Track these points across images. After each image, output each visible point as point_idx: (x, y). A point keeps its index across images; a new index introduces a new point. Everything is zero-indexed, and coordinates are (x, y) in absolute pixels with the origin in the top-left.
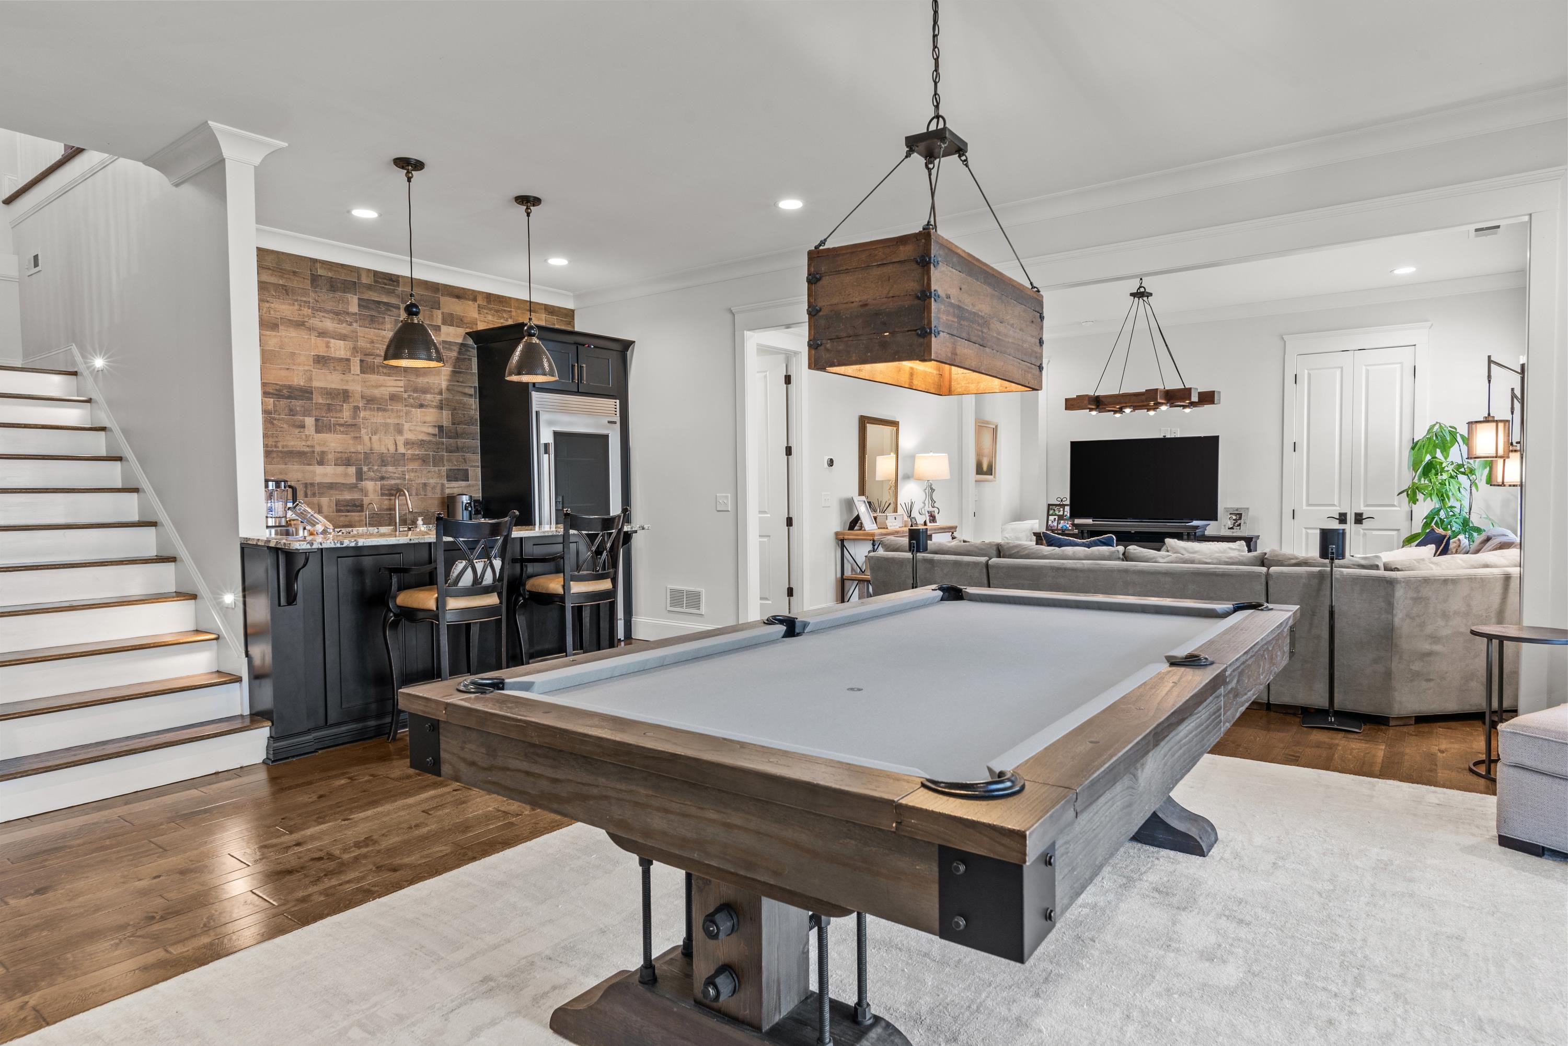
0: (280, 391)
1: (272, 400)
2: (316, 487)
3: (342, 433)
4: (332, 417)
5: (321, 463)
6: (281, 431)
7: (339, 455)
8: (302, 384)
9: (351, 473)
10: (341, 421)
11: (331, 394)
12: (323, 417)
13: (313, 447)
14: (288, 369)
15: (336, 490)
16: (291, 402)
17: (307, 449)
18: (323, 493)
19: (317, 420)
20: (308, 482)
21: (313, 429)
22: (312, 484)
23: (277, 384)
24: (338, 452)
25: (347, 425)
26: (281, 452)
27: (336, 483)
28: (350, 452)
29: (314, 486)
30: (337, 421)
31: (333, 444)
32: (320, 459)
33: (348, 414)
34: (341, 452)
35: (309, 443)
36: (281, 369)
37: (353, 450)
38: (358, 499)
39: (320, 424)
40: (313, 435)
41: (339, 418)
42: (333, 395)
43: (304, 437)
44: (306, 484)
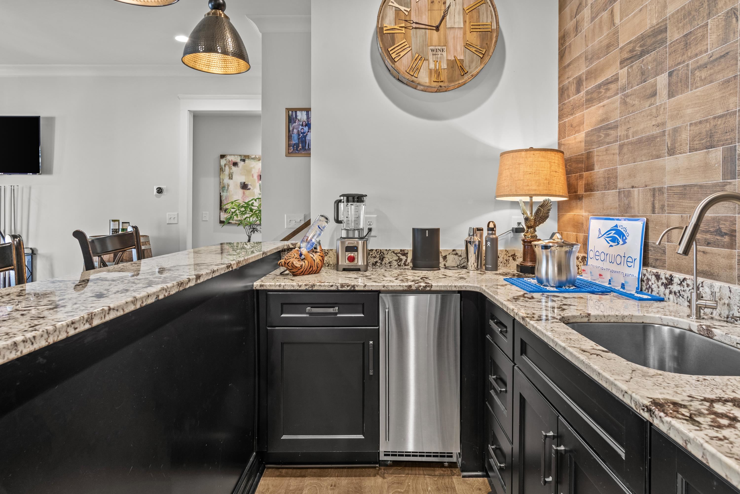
0: (631, 51)
1: (626, 68)
2: (665, 195)
3: (704, 81)
4: (691, 58)
5: (672, 152)
6: (632, 112)
7: (696, 129)
8: (655, 22)
9: (713, 162)
10: (704, 58)
11: (689, 13)
12: (679, 64)
13: (663, 124)
14: (641, 10)
15: (691, 199)
16: (643, 61)
17: (657, 131)
18: (671, 206)
19: (670, 74)
20: (657, 186)
21: (665, 92)
22: (661, 190)
23: (630, 42)
24: (696, 124)
25: (716, 60)
26: (631, 143)
27: (691, 186)
28: (715, 118)
29: (663, 193)
30: (697, 62)
31: (689, 111)
32: (672, 145)
33: (714, 36)
34: (700, 122)
35: (659, 120)
36: (634, 16)
37: (720, 112)
38: (726, 219)
39: (674, 78)
40: (665, 104)
41: (701, 53)
42: (693, 13)
43: (654, 111)
44: (654, 189)
